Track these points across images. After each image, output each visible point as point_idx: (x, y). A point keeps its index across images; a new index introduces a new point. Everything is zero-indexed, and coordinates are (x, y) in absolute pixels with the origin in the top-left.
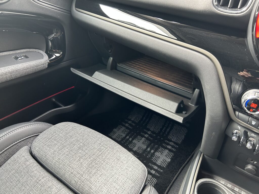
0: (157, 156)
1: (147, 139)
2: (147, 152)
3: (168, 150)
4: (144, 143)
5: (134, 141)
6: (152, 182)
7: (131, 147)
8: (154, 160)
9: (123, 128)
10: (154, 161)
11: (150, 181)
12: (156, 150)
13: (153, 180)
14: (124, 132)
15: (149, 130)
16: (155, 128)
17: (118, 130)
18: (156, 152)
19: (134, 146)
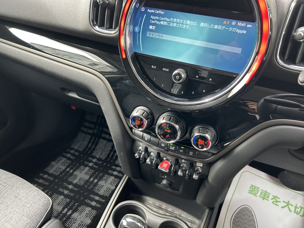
0: (100, 185)
1: (92, 168)
2: (89, 182)
3: (114, 177)
4: (87, 173)
5: (75, 173)
6: (91, 214)
7: (71, 180)
8: (97, 190)
9: (64, 159)
10: (96, 192)
11: (89, 214)
12: (100, 179)
13: (93, 212)
14: (64, 164)
15: (94, 157)
16: (101, 154)
17: (56, 163)
18: (100, 181)
19: (75, 179)
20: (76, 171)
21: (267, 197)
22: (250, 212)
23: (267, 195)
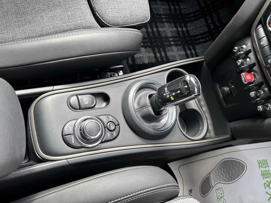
0: (172, 48)
1: (178, 32)
2: (168, 39)
3: (185, 53)
4: (172, 32)
5: (165, 24)
6: (151, 60)
7: (159, 26)
8: (168, 49)
9: (167, 7)
10: (166, 50)
11: (150, 58)
13: (153, 59)
14: (165, 10)
15: (186, 27)
16: (193, 30)
17: (160, 4)
18: (175, 46)
19: (162, 28)
20: (166, 23)
21: (266, 176)
22: (242, 170)
23: (267, 176)
